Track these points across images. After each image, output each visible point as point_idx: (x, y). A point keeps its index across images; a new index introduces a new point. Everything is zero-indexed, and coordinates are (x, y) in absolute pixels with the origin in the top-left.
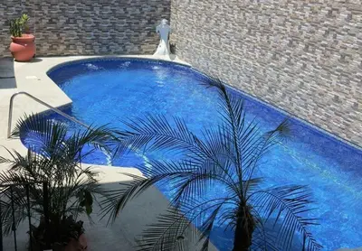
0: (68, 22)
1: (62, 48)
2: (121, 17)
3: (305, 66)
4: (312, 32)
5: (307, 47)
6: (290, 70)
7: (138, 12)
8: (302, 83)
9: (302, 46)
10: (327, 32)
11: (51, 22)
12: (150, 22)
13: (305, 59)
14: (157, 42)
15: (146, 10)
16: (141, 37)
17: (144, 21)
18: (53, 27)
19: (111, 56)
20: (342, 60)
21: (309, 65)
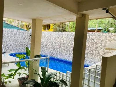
0: (10, 45)
1: (9, 51)
2: (21, 44)
7: (24, 43)
10: (63, 44)
11: (7, 45)
12: (26, 45)
15: (26, 43)
18: (7, 46)
19: (19, 52)
20: (66, 48)
21: (61, 50)
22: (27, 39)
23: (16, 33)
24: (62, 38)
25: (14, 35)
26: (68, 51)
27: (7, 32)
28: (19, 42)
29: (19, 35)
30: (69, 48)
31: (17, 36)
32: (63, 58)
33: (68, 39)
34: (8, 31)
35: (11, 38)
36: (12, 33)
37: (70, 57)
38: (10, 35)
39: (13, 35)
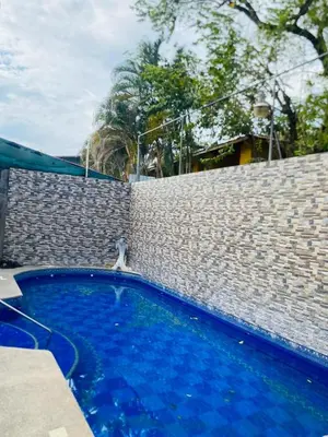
0: (44, 238)
1: (37, 258)
2: (88, 236)
4: (232, 236)
6: (216, 270)
7: (102, 232)
8: (227, 281)
9: (224, 248)
10: (244, 234)
11: (29, 237)
12: (111, 241)
13: (228, 259)
14: (116, 257)
15: (109, 232)
16: (103, 253)
17: (107, 241)
18: (30, 241)
19: (78, 266)
20: (259, 257)
21: (231, 264)
22: (115, 215)
23: (66, 189)
24: (237, 197)
25: (61, 196)
26: (265, 278)
27: (30, 185)
28: (78, 226)
29: (81, 196)
30: (271, 256)
31: (71, 199)
32: (242, 315)
33: (268, 204)
34: (36, 182)
35: (47, 210)
36: (52, 187)
37: (280, 316)
38: (41, 195)
39: (56, 196)
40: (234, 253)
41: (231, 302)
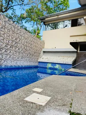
3: (10, 51)
4: (12, 43)
5: (11, 47)
6: (6, 53)
8: (10, 56)
9: (9, 46)
13: (10, 50)
21: (12, 51)
32: (14, 64)
40: (12, 48)
41: (11, 62)
